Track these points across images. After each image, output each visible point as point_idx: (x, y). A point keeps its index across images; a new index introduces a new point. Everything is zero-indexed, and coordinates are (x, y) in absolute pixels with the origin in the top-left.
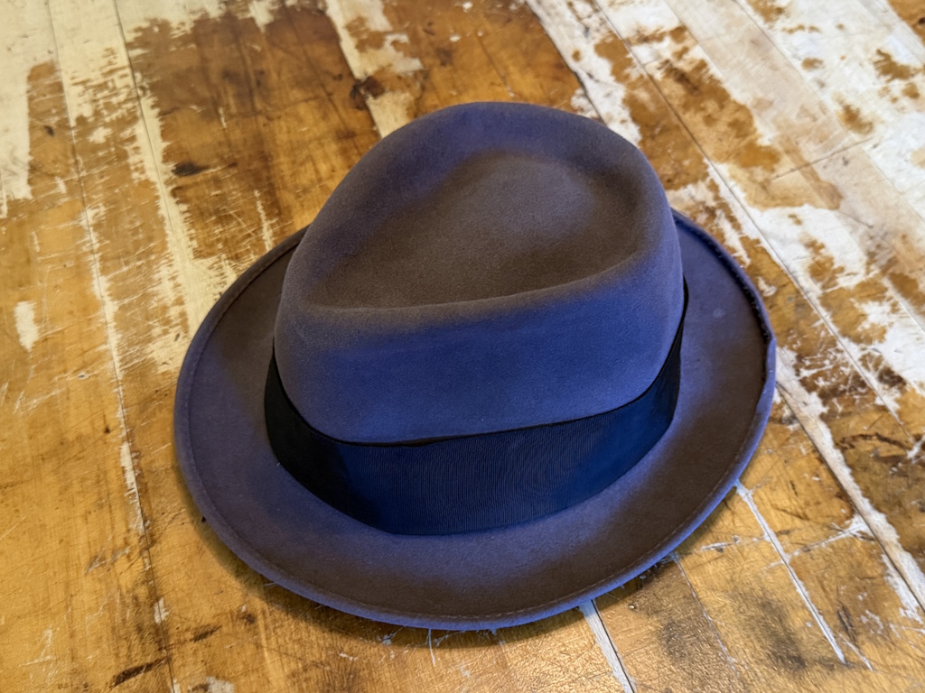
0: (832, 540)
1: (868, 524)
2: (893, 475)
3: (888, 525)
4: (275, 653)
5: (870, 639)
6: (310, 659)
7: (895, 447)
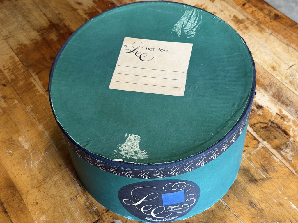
0: (256, 150)
1: (263, 144)
2: (266, 131)
3: (268, 144)
5: (271, 172)
7: (265, 124)
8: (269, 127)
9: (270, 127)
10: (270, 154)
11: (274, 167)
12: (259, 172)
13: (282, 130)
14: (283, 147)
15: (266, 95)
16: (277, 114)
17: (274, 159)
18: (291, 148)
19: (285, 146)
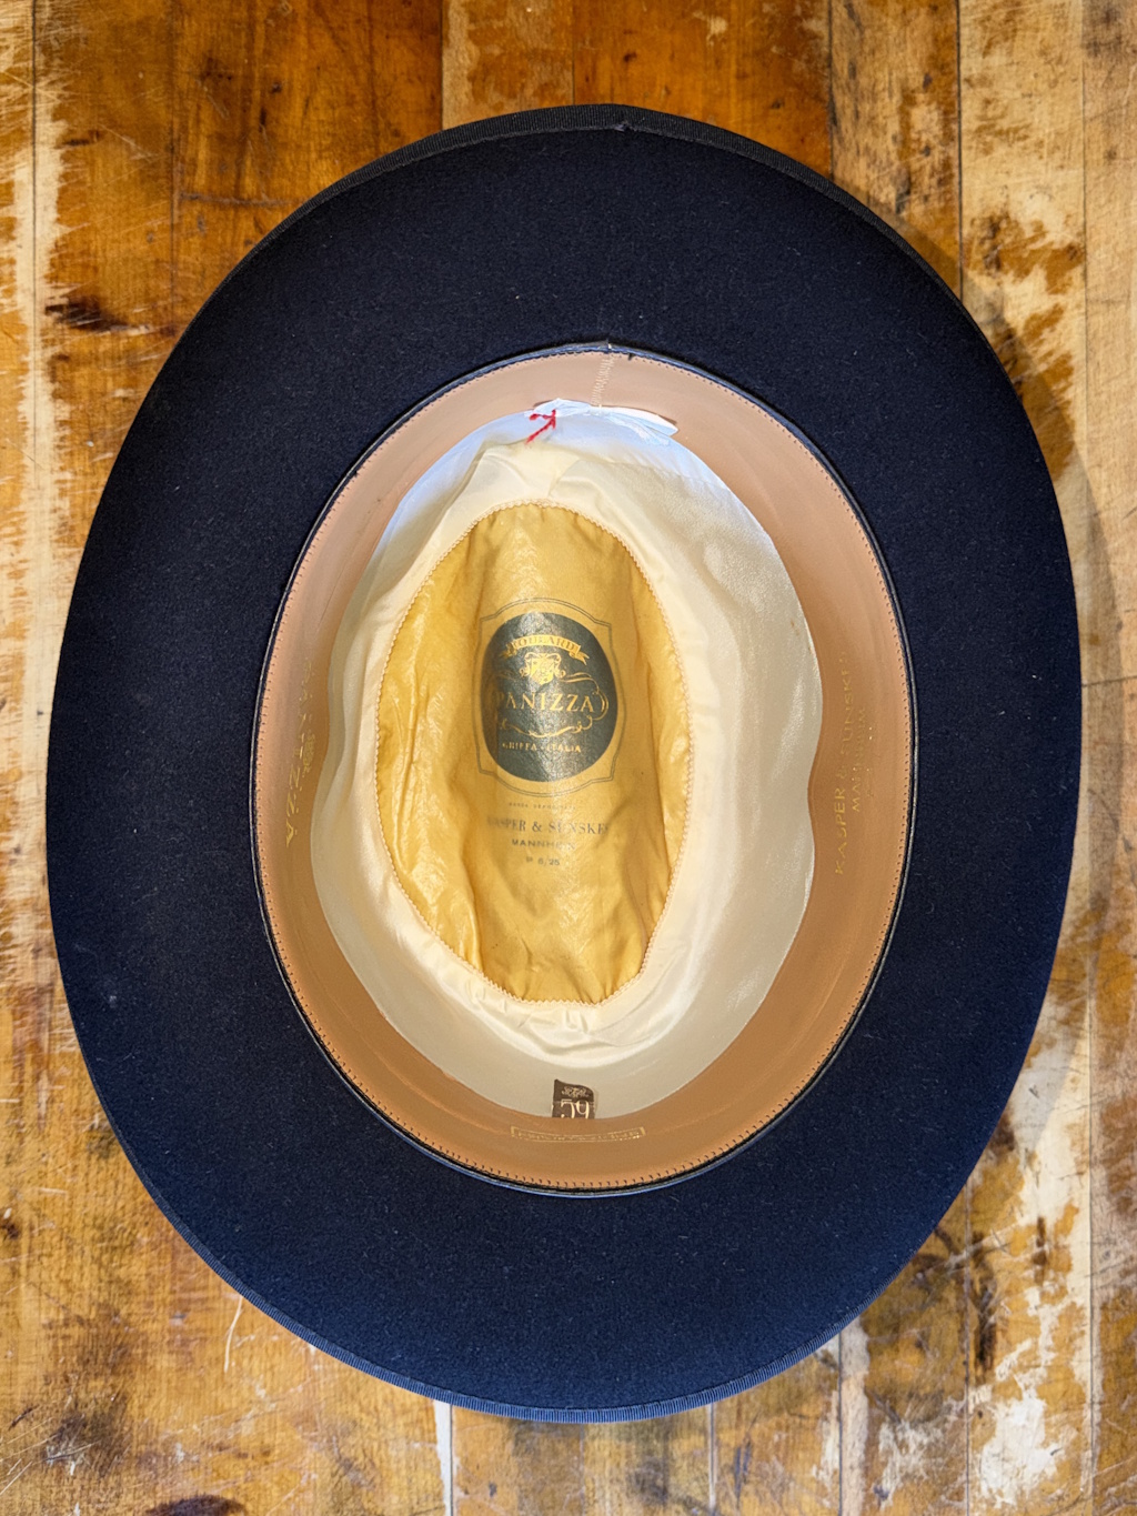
1: (841, 1344)
2: (913, 1283)
3: (864, 1354)
4: (32, 1290)
6: (75, 1311)
7: (940, 1243)
8: (946, 1270)
9: (949, 1273)
10: (828, 1405)
11: (791, 1478)
12: (705, 1464)
13: (983, 1321)
14: (909, 1410)
15: (1086, 1081)
16: (1041, 1222)
17: (820, 1443)
18: (939, 1433)
19: (922, 1409)
